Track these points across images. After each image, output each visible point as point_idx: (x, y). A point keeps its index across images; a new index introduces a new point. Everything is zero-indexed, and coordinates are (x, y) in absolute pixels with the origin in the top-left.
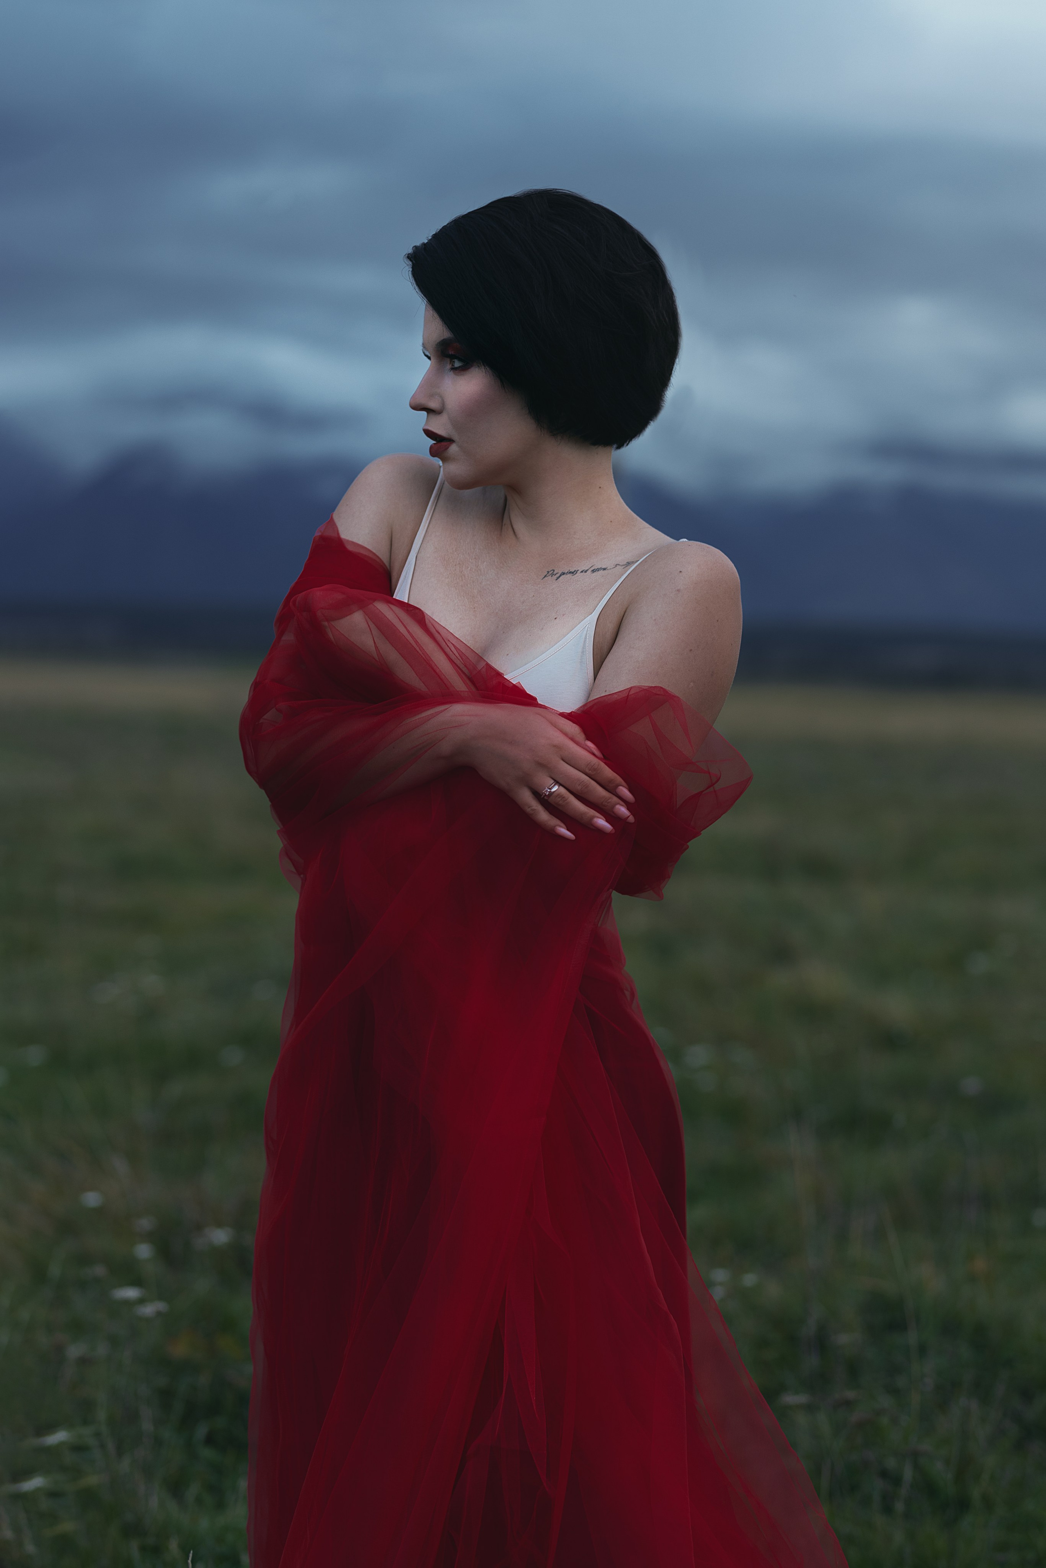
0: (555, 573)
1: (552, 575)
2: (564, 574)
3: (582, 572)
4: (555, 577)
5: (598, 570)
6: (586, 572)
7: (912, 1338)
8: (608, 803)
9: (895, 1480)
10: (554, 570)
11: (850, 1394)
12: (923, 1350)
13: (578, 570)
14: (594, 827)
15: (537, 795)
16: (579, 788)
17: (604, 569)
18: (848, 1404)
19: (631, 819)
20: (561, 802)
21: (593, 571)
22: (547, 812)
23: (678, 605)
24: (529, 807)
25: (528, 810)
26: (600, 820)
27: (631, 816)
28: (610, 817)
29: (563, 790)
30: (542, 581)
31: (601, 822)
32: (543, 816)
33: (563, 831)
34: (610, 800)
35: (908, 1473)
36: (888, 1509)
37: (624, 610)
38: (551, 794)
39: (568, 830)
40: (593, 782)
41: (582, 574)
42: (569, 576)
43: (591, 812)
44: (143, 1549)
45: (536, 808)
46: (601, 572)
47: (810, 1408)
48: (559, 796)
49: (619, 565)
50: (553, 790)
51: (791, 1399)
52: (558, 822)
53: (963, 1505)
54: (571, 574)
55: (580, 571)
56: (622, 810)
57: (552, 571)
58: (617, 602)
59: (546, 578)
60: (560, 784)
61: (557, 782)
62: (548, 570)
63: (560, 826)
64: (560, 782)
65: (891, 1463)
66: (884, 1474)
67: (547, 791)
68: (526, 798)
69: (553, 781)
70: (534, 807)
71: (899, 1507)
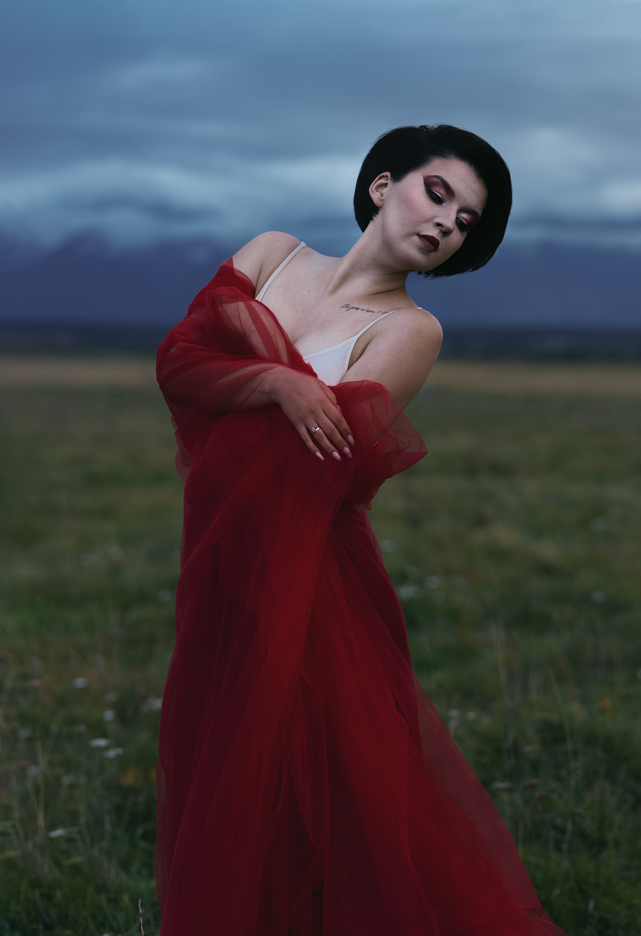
0: (349, 306)
1: (347, 307)
2: (352, 308)
3: (361, 310)
4: (347, 309)
5: (370, 311)
6: (363, 310)
7: (569, 746)
8: (342, 444)
9: (562, 831)
10: (349, 305)
11: (534, 781)
12: (575, 754)
13: (360, 308)
14: (333, 456)
15: (309, 431)
16: (329, 432)
17: (373, 312)
18: (532, 787)
19: (350, 455)
20: (319, 438)
21: (367, 311)
22: (312, 442)
23: (401, 343)
24: (305, 437)
25: (304, 439)
26: (336, 453)
27: (350, 454)
28: (341, 453)
29: (321, 431)
30: (340, 309)
31: (336, 454)
32: (311, 444)
33: (319, 454)
34: (342, 443)
35: (570, 827)
36: (558, 848)
37: (370, 339)
38: (315, 432)
39: (321, 455)
40: (336, 430)
41: (361, 311)
42: (355, 310)
43: (333, 448)
44: (108, 900)
45: (308, 438)
46: (370, 313)
47: (509, 790)
48: (319, 434)
49: (381, 312)
50: (317, 430)
51: (499, 785)
52: (318, 449)
53: (603, 844)
54: (356, 309)
55: (361, 309)
56: (347, 450)
57: (348, 305)
58: (369, 333)
59: (343, 308)
60: (320, 428)
61: (319, 426)
62: (346, 304)
63: (318, 452)
64: (321, 426)
65: (559, 821)
66: (555, 827)
67: (313, 429)
68: (303, 430)
69: (317, 424)
70: (307, 438)
71: (565, 846)
